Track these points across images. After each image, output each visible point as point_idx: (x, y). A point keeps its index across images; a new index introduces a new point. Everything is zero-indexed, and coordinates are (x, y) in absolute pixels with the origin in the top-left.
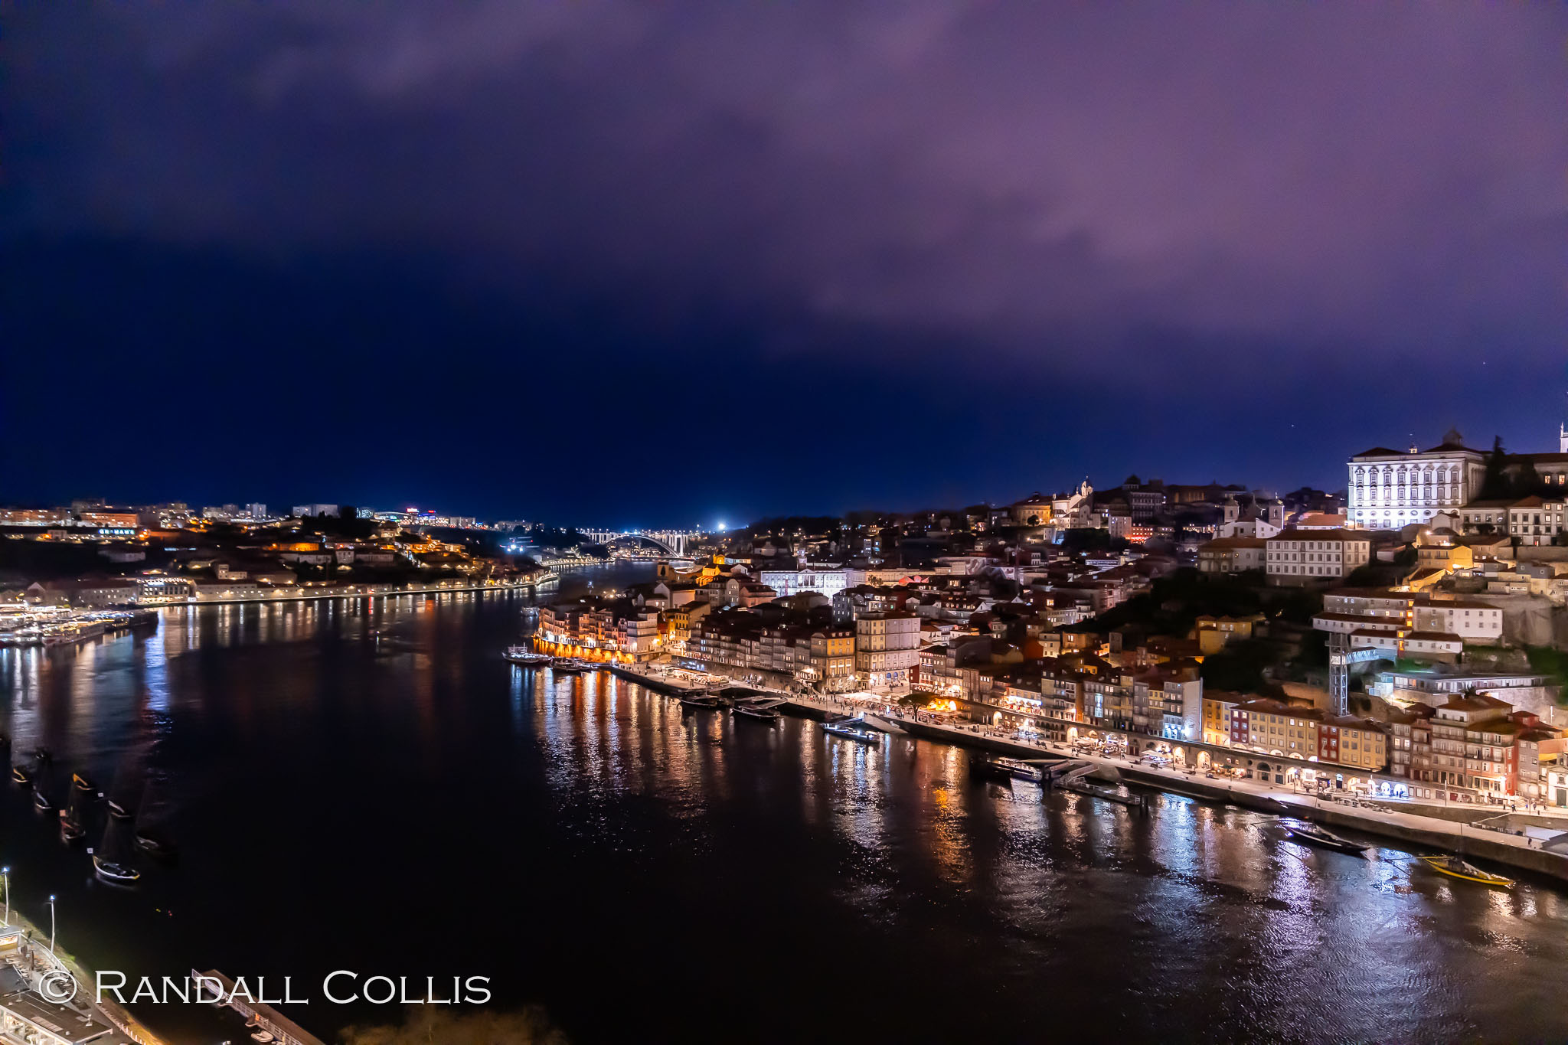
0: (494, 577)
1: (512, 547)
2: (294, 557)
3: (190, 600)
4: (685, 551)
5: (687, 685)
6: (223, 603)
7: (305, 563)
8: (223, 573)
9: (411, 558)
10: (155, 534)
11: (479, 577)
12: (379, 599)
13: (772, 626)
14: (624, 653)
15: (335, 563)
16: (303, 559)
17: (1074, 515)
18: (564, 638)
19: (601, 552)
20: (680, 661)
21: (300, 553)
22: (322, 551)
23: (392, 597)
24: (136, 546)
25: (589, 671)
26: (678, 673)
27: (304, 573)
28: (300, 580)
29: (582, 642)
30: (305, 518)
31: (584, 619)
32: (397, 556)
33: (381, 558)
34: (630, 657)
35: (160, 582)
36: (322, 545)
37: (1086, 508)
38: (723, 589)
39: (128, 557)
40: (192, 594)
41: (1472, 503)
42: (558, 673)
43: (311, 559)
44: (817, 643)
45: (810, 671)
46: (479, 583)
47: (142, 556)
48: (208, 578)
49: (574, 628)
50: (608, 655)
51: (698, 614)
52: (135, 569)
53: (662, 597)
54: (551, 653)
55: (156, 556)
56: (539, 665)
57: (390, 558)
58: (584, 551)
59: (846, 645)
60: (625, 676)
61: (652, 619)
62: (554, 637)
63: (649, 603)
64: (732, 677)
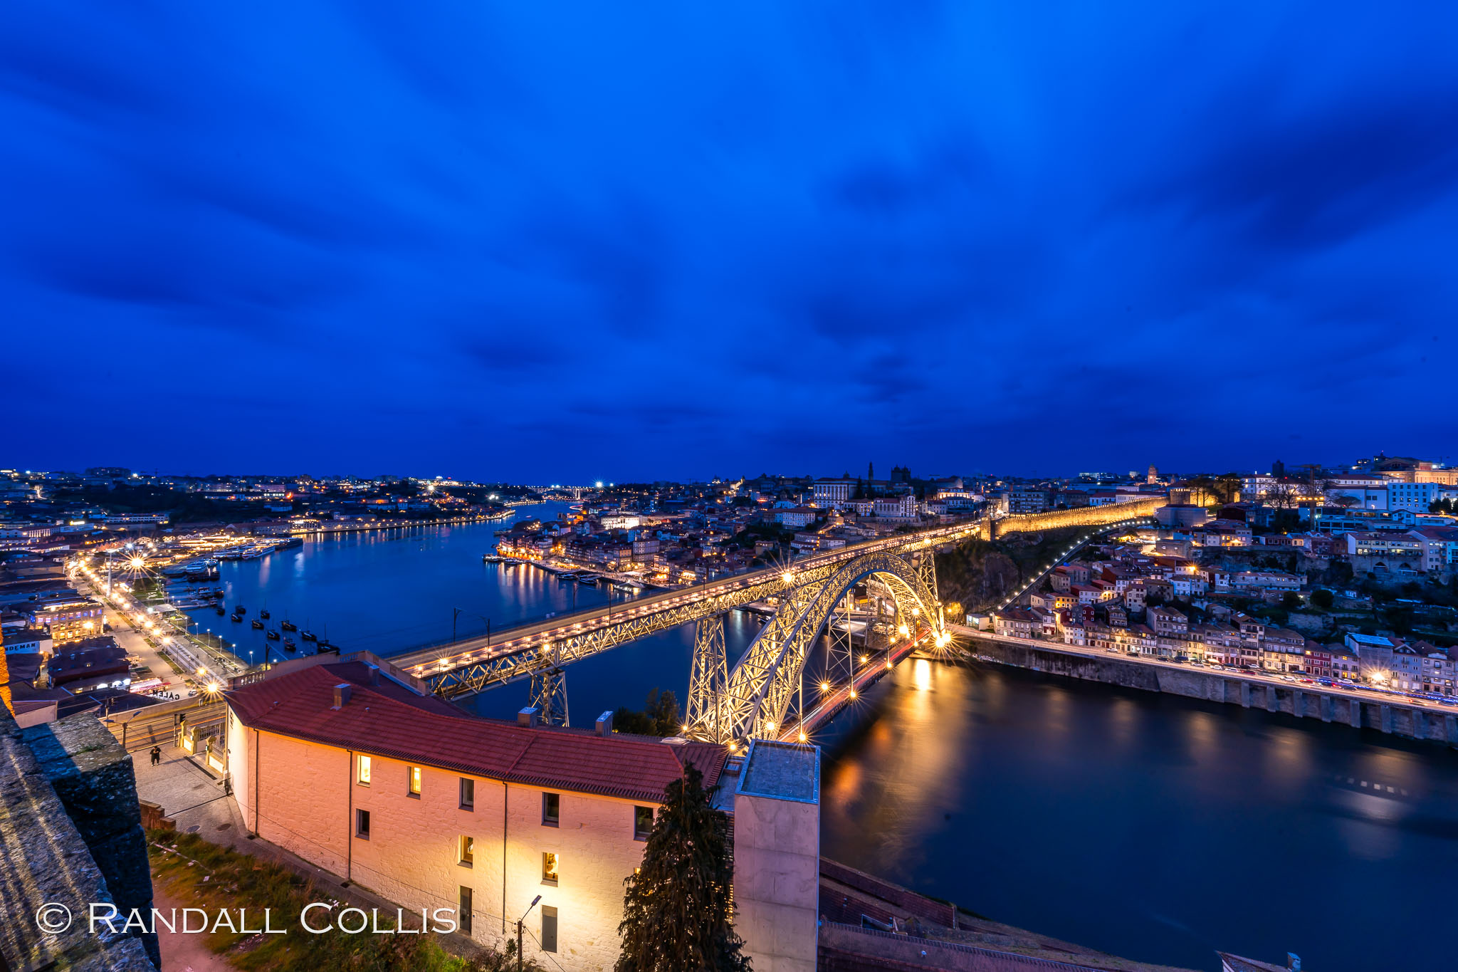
0: (481, 514)
1: (492, 497)
2: (375, 507)
3: (318, 530)
4: (581, 496)
5: (561, 570)
6: (337, 532)
7: (381, 510)
8: (336, 517)
9: (438, 506)
10: (296, 495)
11: (473, 514)
12: (421, 526)
13: (599, 544)
14: (537, 555)
15: (397, 509)
16: (380, 507)
17: (737, 491)
18: (510, 549)
19: (539, 497)
20: (562, 559)
21: (378, 504)
22: (390, 503)
23: (428, 525)
24: (286, 502)
25: (521, 564)
26: (559, 564)
27: (380, 514)
28: (379, 519)
29: (519, 551)
30: (379, 486)
31: (519, 541)
32: (431, 504)
33: (422, 506)
34: (540, 557)
35: (301, 522)
36: (390, 500)
37: (742, 488)
38: (583, 527)
39: (281, 509)
40: (320, 527)
41: (850, 500)
42: (507, 566)
43: (384, 508)
44: (616, 553)
45: (613, 563)
46: (474, 517)
47: (290, 508)
48: (328, 518)
49: (515, 545)
50: (530, 556)
51: (570, 539)
52: (286, 515)
53: (556, 530)
54: (505, 556)
55: (297, 507)
56: (499, 561)
57: (427, 506)
58: (529, 498)
59: (628, 552)
60: (537, 566)
61: (550, 541)
62: (506, 549)
63: (550, 533)
64: (582, 565)
